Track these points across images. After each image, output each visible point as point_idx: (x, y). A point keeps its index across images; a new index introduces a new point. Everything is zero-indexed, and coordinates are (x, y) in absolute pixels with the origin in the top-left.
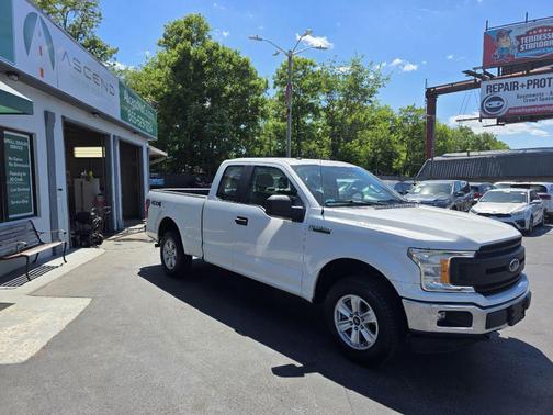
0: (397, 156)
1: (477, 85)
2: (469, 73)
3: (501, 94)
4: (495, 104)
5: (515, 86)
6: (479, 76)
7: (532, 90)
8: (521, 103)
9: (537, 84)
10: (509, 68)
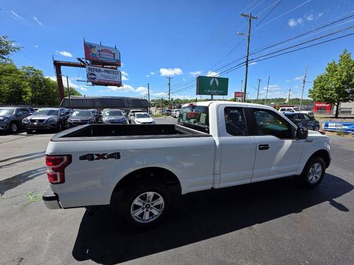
0: (26, 93)
1: (84, 66)
2: (79, 59)
3: (95, 73)
4: (93, 77)
5: (100, 71)
6: (83, 62)
7: (106, 74)
8: (102, 78)
9: (108, 72)
10: (94, 62)
